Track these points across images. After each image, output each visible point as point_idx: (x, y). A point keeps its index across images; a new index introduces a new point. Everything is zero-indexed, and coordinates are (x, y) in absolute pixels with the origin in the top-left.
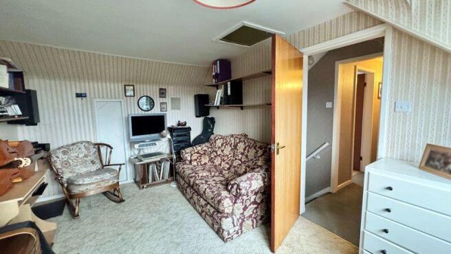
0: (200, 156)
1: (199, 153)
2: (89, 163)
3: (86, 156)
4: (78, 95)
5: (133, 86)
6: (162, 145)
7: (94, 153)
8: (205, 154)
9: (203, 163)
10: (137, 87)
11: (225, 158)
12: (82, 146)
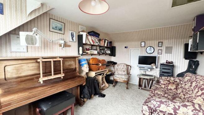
0: (169, 83)
1: (169, 82)
2: (123, 71)
3: (123, 68)
4: (126, 47)
5: (145, 42)
6: (156, 72)
7: (126, 68)
8: (173, 83)
9: (169, 88)
10: (147, 43)
11: (184, 91)
12: (122, 65)
